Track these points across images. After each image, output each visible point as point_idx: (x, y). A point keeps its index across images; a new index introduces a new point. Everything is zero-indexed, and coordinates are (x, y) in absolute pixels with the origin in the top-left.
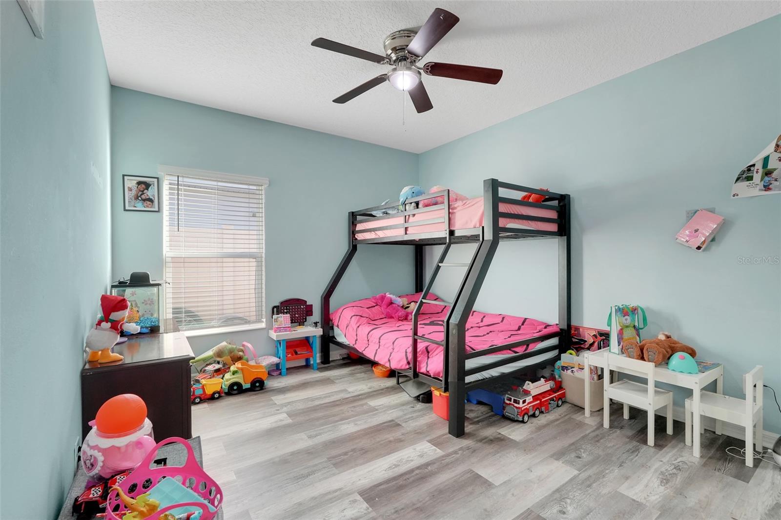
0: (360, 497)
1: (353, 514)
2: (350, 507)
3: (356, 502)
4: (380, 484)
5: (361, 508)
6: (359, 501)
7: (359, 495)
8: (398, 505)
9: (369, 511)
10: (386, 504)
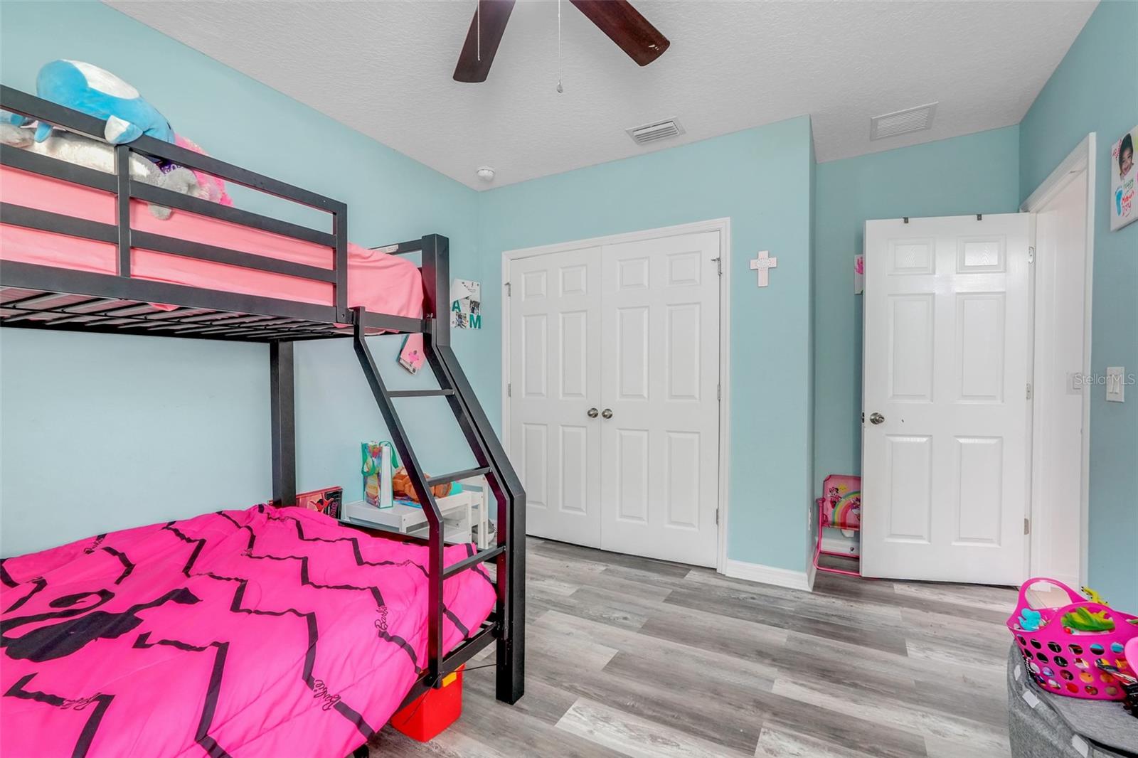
0: (757, 748)
1: (789, 742)
2: (784, 750)
3: (769, 749)
4: (713, 739)
5: (772, 739)
6: (763, 747)
7: (754, 752)
8: (729, 710)
9: (766, 730)
10: (740, 720)
